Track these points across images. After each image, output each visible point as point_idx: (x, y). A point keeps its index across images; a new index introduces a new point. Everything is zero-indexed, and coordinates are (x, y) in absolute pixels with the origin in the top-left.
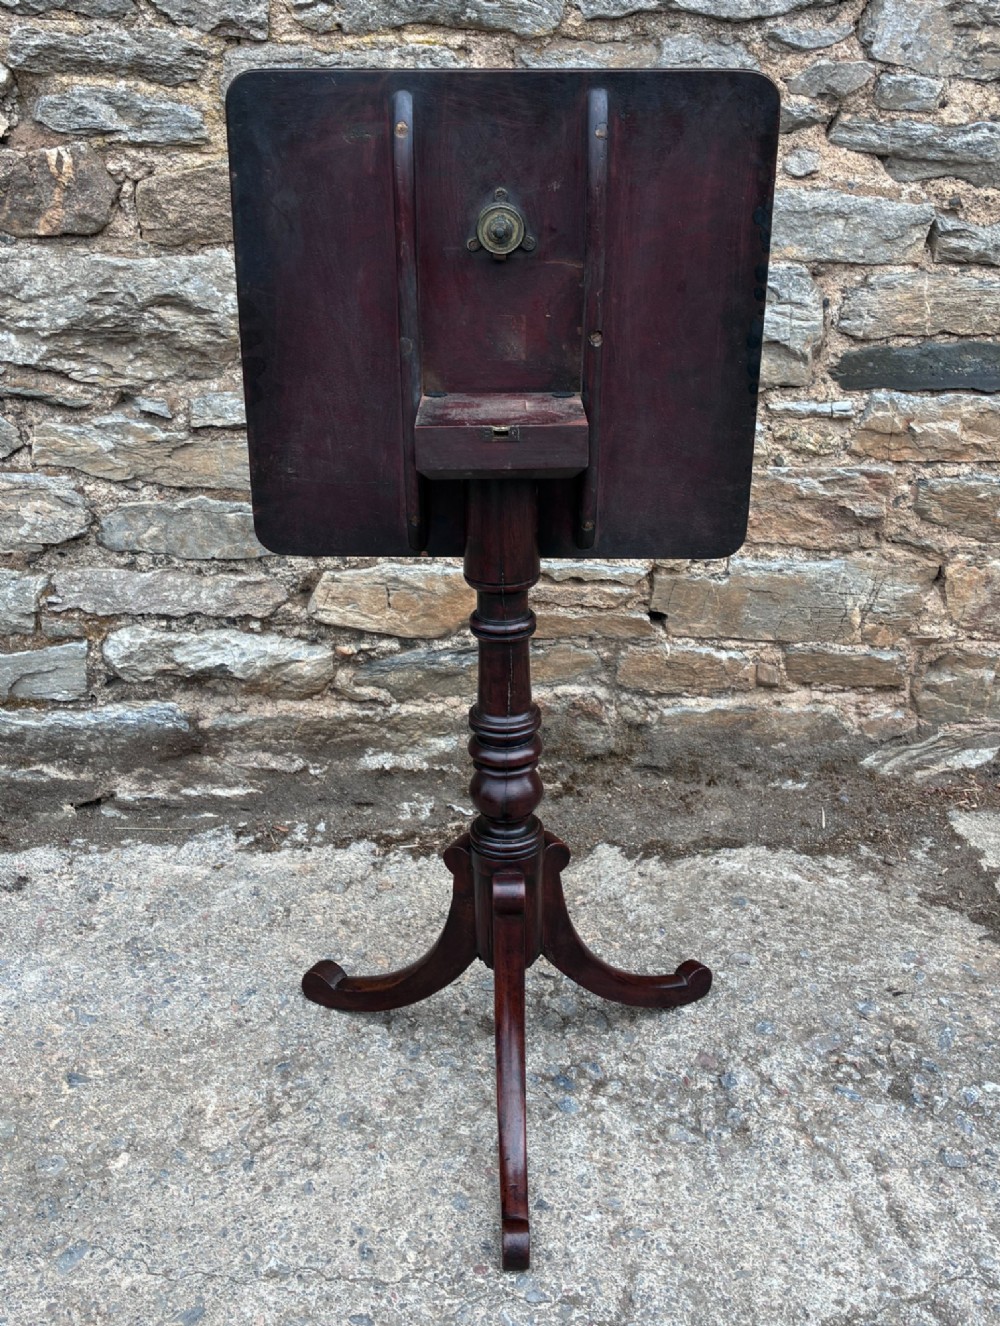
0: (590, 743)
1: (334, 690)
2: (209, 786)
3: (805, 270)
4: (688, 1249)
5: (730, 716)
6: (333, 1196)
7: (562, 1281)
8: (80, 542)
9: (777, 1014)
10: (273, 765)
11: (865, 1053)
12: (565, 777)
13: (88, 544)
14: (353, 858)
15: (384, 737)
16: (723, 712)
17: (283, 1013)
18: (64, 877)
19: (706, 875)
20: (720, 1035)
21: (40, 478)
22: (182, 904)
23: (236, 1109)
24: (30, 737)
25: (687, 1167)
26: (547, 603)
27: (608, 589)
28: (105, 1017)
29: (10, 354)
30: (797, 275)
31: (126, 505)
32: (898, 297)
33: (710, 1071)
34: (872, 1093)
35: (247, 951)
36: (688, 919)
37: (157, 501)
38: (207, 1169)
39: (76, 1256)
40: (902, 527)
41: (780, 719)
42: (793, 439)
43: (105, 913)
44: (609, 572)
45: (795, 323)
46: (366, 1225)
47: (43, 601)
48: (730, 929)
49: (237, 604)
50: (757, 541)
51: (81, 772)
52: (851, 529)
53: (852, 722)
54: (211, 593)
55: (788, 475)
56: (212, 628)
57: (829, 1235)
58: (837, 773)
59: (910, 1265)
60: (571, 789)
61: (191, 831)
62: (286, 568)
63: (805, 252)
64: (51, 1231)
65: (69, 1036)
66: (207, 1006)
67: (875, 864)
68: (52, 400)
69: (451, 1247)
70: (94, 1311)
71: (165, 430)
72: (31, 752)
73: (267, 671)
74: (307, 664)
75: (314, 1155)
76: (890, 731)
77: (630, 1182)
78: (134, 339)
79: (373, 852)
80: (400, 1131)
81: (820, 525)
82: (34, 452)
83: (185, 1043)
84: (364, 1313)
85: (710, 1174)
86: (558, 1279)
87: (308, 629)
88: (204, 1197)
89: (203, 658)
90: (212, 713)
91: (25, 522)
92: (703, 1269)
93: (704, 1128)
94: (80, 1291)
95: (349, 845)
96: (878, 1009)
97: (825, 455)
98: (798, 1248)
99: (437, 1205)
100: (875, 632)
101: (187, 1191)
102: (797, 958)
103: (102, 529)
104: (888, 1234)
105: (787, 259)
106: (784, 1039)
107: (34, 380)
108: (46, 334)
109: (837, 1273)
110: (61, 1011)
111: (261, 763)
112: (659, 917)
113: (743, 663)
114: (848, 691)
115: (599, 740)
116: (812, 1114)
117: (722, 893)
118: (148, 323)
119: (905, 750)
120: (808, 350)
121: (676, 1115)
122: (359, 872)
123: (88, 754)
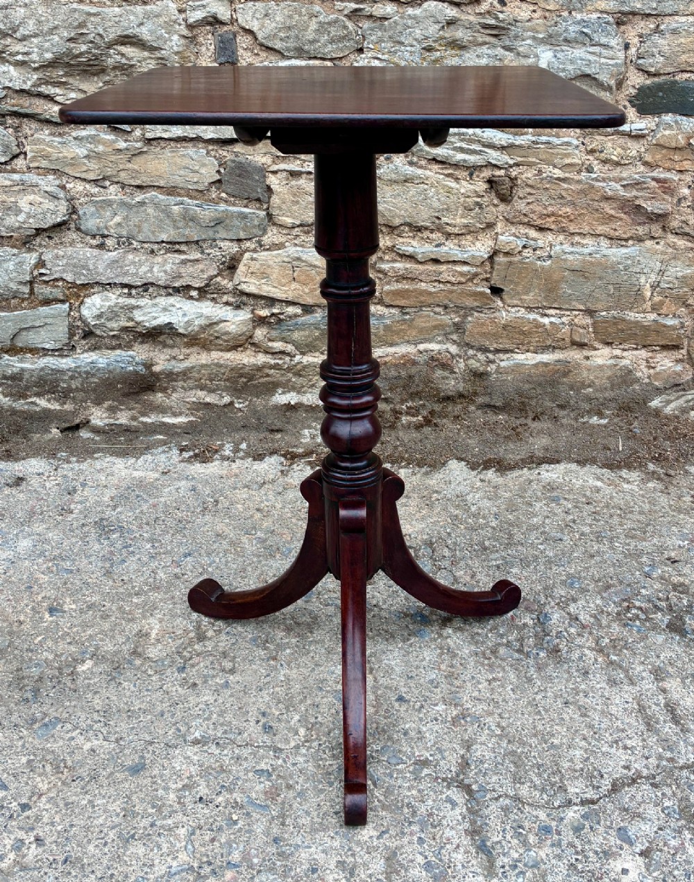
0: (444, 387)
1: (253, 344)
2: (160, 415)
3: (611, 19)
4: (512, 731)
5: (551, 367)
6: (244, 691)
7: (415, 750)
8: (63, 227)
9: (583, 574)
10: (208, 400)
11: (649, 601)
12: (425, 413)
13: (69, 229)
14: (267, 468)
15: (290, 380)
16: (546, 364)
17: (210, 569)
18: (51, 478)
19: (531, 481)
20: (539, 588)
21: (32, 178)
22: (138, 496)
23: (173, 633)
24: (26, 376)
25: (512, 676)
26: (413, 279)
27: (459, 268)
28: (78, 570)
29: (11, 80)
30: (605, 23)
31: (97, 199)
32: (683, 40)
33: (531, 611)
34: (655, 628)
35: (185, 528)
36: (516, 510)
37: (120, 196)
38: (150, 672)
39: (50, 727)
40: (684, 222)
41: (589, 370)
42: (602, 152)
43: (81, 502)
44: (460, 255)
45: (603, 60)
46: (268, 710)
47: (36, 273)
48: (548, 517)
49: (180, 277)
50: (574, 231)
51: (65, 403)
52: (645, 223)
53: (642, 373)
54: (161, 268)
55: (596, 180)
56: (162, 295)
57: (620, 721)
58: (631, 412)
59: (682, 743)
60: (430, 421)
61: (147, 448)
62: (217, 249)
63: (612, 6)
64: (33, 710)
65: (51, 582)
66: (154, 564)
67: (659, 475)
68: (42, 117)
69: (331, 726)
70: (62, 765)
71: (126, 141)
72: (27, 388)
73: (203, 328)
74: (233, 323)
75: (231, 664)
76: (672, 380)
77: (469, 685)
78: (103, 71)
79: (282, 463)
80: (296, 649)
81: (621, 219)
82: (28, 157)
83: (137, 589)
84: (265, 768)
85: (530, 680)
86: (413, 748)
87: (234, 297)
88: (147, 690)
89: (155, 318)
90: (162, 360)
91: (21, 211)
92: (524, 744)
93: (526, 649)
94: (53, 752)
95: (264, 458)
96: (660, 571)
97: (625, 165)
98: (595, 730)
99: (322, 698)
100: (661, 303)
101: (135, 686)
102: (599, 537)
103: (79, 218)
104: (665, 722)
105: (597, 10)
106: (588, 591)
107: (28, 102)
108: (36, 65)
109: (625, 748)
110: (45, 566)
111: (200, 398)
112: (495, 509)
113: (561, 326)
114: (640, 349)
115: (452, 385)
116: (608, 641)
117: (543, 493)
118: (113, 59)
119: (683, 395)
120: (612, 82)
121: (505, 641)
122: (271, 477)
123: (70, 390)
